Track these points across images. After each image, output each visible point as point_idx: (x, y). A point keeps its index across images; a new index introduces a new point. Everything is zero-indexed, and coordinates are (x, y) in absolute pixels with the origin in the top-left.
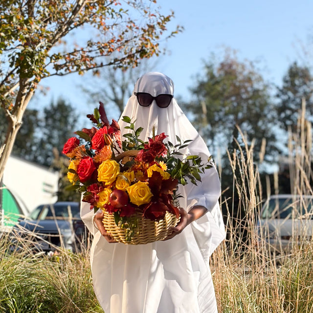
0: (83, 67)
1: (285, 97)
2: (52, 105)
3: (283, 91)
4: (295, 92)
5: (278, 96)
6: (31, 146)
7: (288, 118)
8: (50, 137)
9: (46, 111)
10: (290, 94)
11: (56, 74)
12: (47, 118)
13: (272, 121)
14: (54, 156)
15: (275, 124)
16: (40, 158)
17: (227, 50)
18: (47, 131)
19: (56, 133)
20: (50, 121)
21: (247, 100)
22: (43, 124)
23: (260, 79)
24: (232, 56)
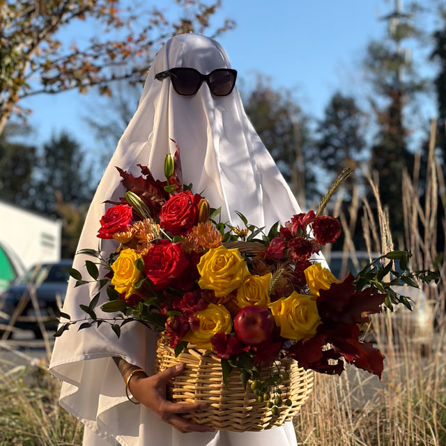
0: (86, 81)
1: (327, 132)
2: (53, 141)
3: (324, 125)
4: (339, 125)
5: (319, 131)
6: (29, 189)
7: (332, 156)
8: (51, 178)
9: (47, 148)
10: (333, 129)
11: (44, 91)
12: (47, 156)
13: (312, 159)
14: (56, 201)
15: (315, 163)
16: (40, 204)
17: (259, 77)
18: (47, 171)
19: (58, 175)
20: (52, 160)
21: (282, 135)
22: (42, 162)
23: (298, 111)
24: (265, 84)
